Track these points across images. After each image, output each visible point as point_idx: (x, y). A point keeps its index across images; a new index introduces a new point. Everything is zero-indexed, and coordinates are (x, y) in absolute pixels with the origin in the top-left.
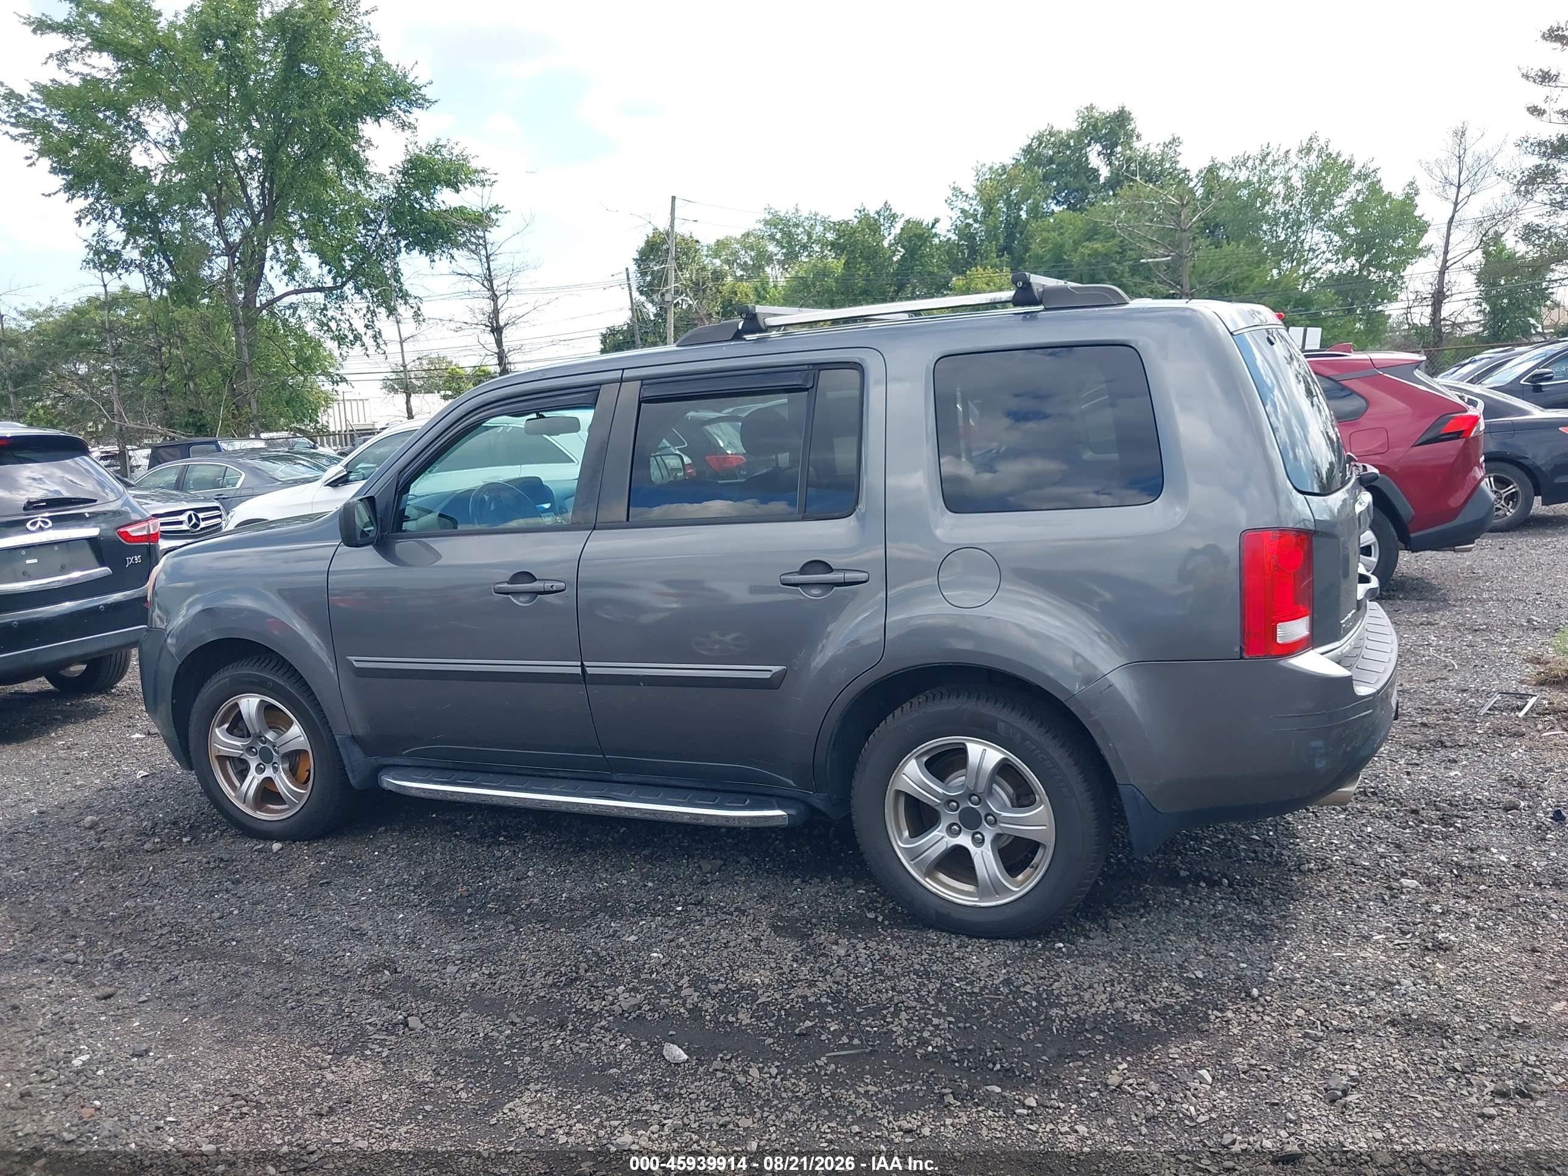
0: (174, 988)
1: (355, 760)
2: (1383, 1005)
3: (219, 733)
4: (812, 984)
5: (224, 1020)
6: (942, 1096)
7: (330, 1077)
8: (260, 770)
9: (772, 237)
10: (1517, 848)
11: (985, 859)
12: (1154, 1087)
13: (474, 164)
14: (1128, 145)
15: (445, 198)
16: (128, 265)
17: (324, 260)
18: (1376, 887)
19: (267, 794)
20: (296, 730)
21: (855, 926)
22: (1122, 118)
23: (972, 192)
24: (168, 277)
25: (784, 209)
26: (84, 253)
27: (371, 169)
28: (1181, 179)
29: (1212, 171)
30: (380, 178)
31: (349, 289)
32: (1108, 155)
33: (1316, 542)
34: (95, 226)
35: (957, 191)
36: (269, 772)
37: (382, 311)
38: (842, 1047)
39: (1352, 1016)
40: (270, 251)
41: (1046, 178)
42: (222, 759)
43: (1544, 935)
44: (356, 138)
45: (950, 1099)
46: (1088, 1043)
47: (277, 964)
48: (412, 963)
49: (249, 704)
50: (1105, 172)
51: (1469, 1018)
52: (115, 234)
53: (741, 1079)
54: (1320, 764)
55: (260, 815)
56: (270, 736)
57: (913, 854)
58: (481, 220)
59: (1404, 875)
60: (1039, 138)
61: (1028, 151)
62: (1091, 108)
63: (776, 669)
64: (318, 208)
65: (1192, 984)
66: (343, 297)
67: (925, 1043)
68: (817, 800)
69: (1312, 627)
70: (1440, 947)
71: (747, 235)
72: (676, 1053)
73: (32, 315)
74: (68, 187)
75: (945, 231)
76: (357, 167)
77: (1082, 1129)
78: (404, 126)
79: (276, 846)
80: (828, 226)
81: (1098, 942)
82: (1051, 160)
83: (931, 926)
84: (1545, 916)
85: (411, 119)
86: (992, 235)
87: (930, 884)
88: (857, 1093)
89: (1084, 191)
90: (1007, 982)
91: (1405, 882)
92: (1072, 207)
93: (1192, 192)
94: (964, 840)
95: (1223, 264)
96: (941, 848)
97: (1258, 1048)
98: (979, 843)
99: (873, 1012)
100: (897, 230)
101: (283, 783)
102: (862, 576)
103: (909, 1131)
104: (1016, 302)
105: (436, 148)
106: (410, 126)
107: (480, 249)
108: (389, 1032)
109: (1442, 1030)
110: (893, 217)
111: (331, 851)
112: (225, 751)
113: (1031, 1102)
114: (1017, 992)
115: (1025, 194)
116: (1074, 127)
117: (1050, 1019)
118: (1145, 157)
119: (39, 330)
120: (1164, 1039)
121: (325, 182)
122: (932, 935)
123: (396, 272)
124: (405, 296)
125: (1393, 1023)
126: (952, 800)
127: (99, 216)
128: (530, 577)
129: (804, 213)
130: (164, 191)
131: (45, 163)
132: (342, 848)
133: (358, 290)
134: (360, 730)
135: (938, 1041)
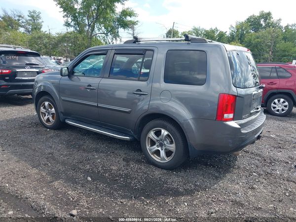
0: (15, 151)
1: (61, 116)
2: (233, 197)
3: (42, 108)
4: (123, 171)
5: (19, 158)
6: (132, 197)
7: (29, 171)
8: (48, 116)
9: (194, 32)
10: (283, 171)
11: (163, 153)
12: (174, 204)
13: (135, 12)
14: (270, 20)
15: (128, 18)
16: (71, 26)
17: (105, 28)
18: (247, 173)
19: (48, 120)
20: (53, 109)
21: (139, 162)
22: (269, 14)
23: (235, 27)
24: (78, 29)
25: (197, 27)
26: (64, 23)
27: (116, 12)
28: (280, 28)
29: (287, 27)
30: (117, 14)
31: (109, 34)
32: (265, 21)
33: (237, 98)
34: (66, 18)
35: (232, 26)
36: (49, 116)
37: (114, 39)
38: (121, 184)
39: (224, 198)
40: (96, 26)
41: (250, 25)
42: (42, 113)
43: (278, 190)
44: (114, 6)
45: (133, 198)
46: (168, 193)
47: (34, 150)
48: (56, 154)
49: (47, 103)
50: (264, 25)
51: (249, 204)
52: (70, 20)
53: (98, 186)
54: (231, 145)
55: (47, 124)
56: (50, 110)
57: (150, 150)
58: (134, 23)
59: (255, 172)
60: (251, 17)
61: (248, 19)
62: (262, 11)
63: (130, 110)
64: (105, 18)
65: (196, 185)
66: (108, 35)
67: (136, 186)
68: (135, 136)
69: (234, 116)
70: (253, 188)
71: (189, 31)
72: (89, 179)
73: (58, 34)
74: (63, 11)
75: (228, 34)
76: (113, 11)
77: (154, 209)
78: (123, 4)
79: (48, 130)
80: (206, 31)
81: (182, 174)
82: (253, 22)
83: (152, 164)
84: (280, 186)
85: (124, 3)
86: (237, 36)
87: (152, 156)
88: (117, 193)
89: (258, 28)
90: (160, 178)
91: (254, 174)
92: (256, 32)
93: (282, 31)
94: (159, 149)
95: (286, 46)
96: (155, 149)
97: (200, 201)
98: (162, 150)
99: (131, 178)
100: (218, 33)
101: (51, 119)
102: (147, 94)
103: (122, 202)
104: (185, 40)
105: (128, 9)
106: (124, 4)
107: (133, 28)
108: (44, 165)
109: (242, 205)
110: (217, 30)
111: (57, 132)
112: (42, 111)
113: (148, 202)
114: (160, 180)
115: (246, 28)
116: (259, 15)
117: (163, 186)
118: (273, 22)
119: (59, 37)
120: (183, 195)
121: (107, 13)
122: (151, 166)
123: (118, 32)
124: (119, 37)
125: (232, 201)
126: (158, 140)
127: (67, 16)
128: (90, 86)
129: (201, 28)
130: (79, 13)
131: (59, 6)
132: (59, 132)
133: (111, 34)
134: (63, 111)
135: (139, 186)
